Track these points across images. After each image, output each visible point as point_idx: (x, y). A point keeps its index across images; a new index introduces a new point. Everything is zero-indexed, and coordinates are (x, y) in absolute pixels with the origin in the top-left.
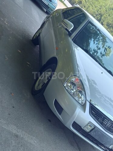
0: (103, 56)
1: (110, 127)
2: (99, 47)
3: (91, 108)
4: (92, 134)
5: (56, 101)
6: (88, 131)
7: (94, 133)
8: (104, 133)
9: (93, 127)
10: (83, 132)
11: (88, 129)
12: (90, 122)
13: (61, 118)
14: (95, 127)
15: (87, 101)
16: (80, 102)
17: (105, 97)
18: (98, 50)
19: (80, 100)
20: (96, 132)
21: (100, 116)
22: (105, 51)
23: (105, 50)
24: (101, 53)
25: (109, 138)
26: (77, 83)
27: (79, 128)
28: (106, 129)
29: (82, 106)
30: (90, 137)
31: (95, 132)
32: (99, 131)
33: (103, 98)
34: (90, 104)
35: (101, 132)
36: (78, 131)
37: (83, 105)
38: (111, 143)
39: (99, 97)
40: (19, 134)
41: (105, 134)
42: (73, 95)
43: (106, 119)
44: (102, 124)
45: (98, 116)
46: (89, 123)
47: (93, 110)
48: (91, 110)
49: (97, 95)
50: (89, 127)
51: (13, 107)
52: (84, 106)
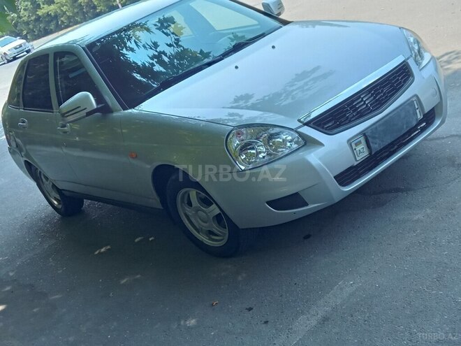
0: (180, 43)
1: (375, 98)
2: (150, 43)
3: (319, 125)
4: (376, 147)
5: (270, 203)
6: (365, 154)
7: (378, 141)
8: (385, 119)
9: (362, 139)
10: (364, 167)
11: (362, 152)
12: (349, 141)
13: (316, 205)
14: (363, 133)
15: (298, 130)
16: (295, 146)
17: (294, 88)
18: (158, 50)
19: (288, 144)
20: (377, 136)
21: (343, 112)
22: (167, 34)
23: (163, 32)
24: (170, 45)
25: (398, 110)
26: (246, 136)
27: (351, 173)
28: (376, 109)
29: (305, 144)
30: (382, 154)
31: (374, 138)
32: (376, 128)
33: (295, 92)
34: (307, 124)
35: (380, 125)
36: (359, 176)
37: (303, 143)
38: (411, 112)
39: (289, 101)
40: (321, 314)
41: (387, 118)
42: (272, 158)
43: (353, 101)
44: (362, 115)
45: (340, 118)
46: (351, 145)
47: (325, 124)
48: (323, 128)
49: (284, 103)
50: (359, 148)
51: (250, 309)
52: (307, 142)
